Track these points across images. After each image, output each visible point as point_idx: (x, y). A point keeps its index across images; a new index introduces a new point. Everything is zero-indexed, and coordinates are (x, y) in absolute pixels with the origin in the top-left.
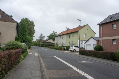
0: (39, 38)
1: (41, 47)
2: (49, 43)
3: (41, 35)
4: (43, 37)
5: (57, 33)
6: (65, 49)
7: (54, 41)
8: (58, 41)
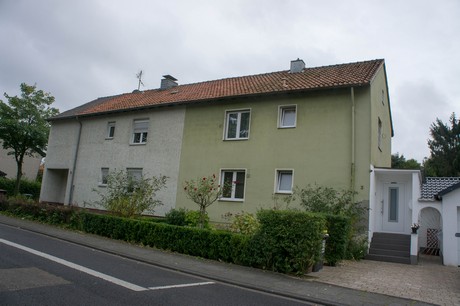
7: (20, 154)
8: (80, 160)
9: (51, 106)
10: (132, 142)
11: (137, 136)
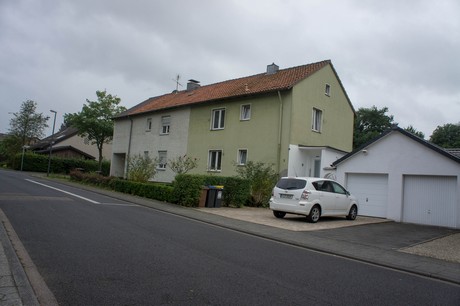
0: (14, 123)
1: (24, 170)
2: (69, 153)
3: (29, 107)
4: (39, 119)
5: (118, 101)
6: (220, 195)
7: (100, 143)
8: (132, 146)
9: (119, 105)
10: (161, 133)
11: (165, 128)
